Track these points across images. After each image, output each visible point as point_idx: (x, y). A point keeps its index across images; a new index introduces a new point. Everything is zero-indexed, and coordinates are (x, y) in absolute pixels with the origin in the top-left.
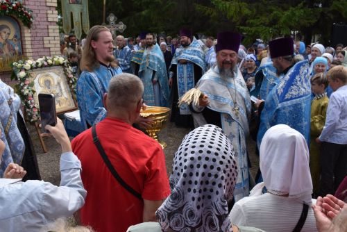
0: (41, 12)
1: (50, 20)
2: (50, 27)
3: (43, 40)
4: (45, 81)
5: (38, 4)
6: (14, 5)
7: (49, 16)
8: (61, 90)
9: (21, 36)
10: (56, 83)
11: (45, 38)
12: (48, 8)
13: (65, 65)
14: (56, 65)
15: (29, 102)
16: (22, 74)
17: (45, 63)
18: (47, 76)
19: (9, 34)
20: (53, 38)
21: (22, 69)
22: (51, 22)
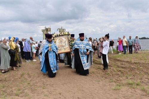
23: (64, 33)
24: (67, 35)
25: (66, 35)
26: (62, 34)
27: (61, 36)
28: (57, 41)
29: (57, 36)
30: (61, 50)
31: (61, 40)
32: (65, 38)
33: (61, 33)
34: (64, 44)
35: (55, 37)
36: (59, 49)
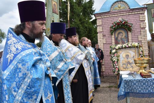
0: (137, 24)
1: (141, 27)
2: (141, 30)
3: (138, 37)
4: (126, 55)
5: (136, 20)
6: (123, 22)
7: (141, 25)
9: (128, 37)
10: (132, 56)
11: (139, 36)
12: (141, 22)
13: (138, 47)
14: (133, 47)
15: (115, 64)
16: (114, 51)
17: (127, 46)
19: (122, 36)
20: (143, 36)
21: (114, 48)
22: (142, 28)
23: (133, 44)
24: (137, 47)
26: (130, 45)
27: (127, 48)
28: (121, 55)
29: (122, 48)
30: (126, 68)
32: (134, 52)
33: (128, 45)
34: (131, 61)
35: (119, 49)
36: (125, 66)
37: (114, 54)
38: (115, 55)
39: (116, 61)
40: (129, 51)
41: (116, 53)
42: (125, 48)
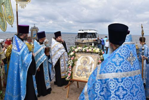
8: (91, 68)
10: (90, 63)
14: (94, 53)
15: (68, 69)
16: (72, 53)
18: (86, 58)
21: (74, 51)
23: (94, 49)
24: (98, 53)
25: (96, 53)
26: (90, 50)
27: (87, 52)
29: (82, 52)
30: (80, 75)
31: (86, 59)
32: (94, 58)
33: (88, 49)
34: (88, 68)
35: (78, 52)
36: (79, 73)
37: (71, 56)
38: (72, 58)
39: (71, 65)
40: (89, 57)
41: (73, 57)
42: (85, 52)
